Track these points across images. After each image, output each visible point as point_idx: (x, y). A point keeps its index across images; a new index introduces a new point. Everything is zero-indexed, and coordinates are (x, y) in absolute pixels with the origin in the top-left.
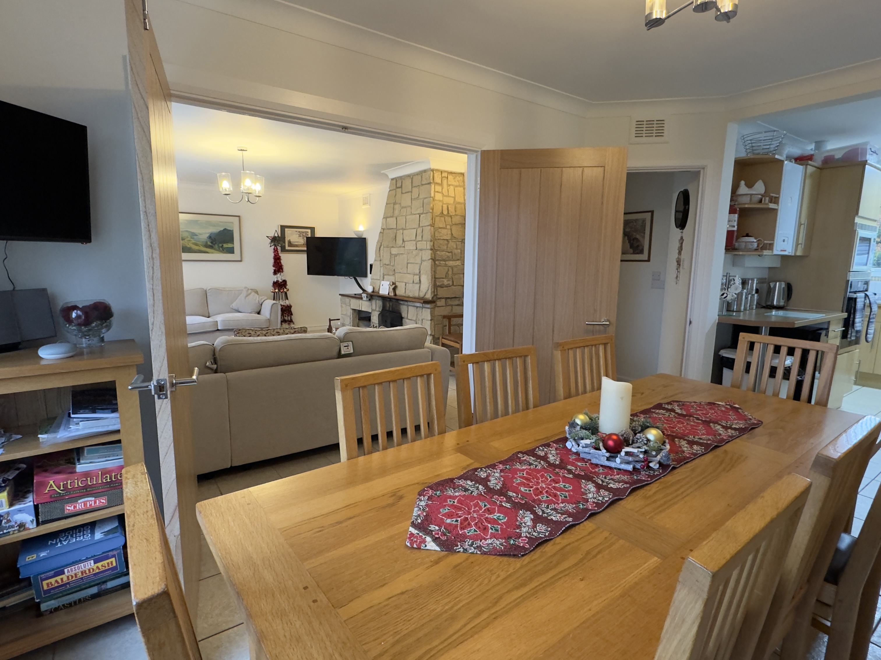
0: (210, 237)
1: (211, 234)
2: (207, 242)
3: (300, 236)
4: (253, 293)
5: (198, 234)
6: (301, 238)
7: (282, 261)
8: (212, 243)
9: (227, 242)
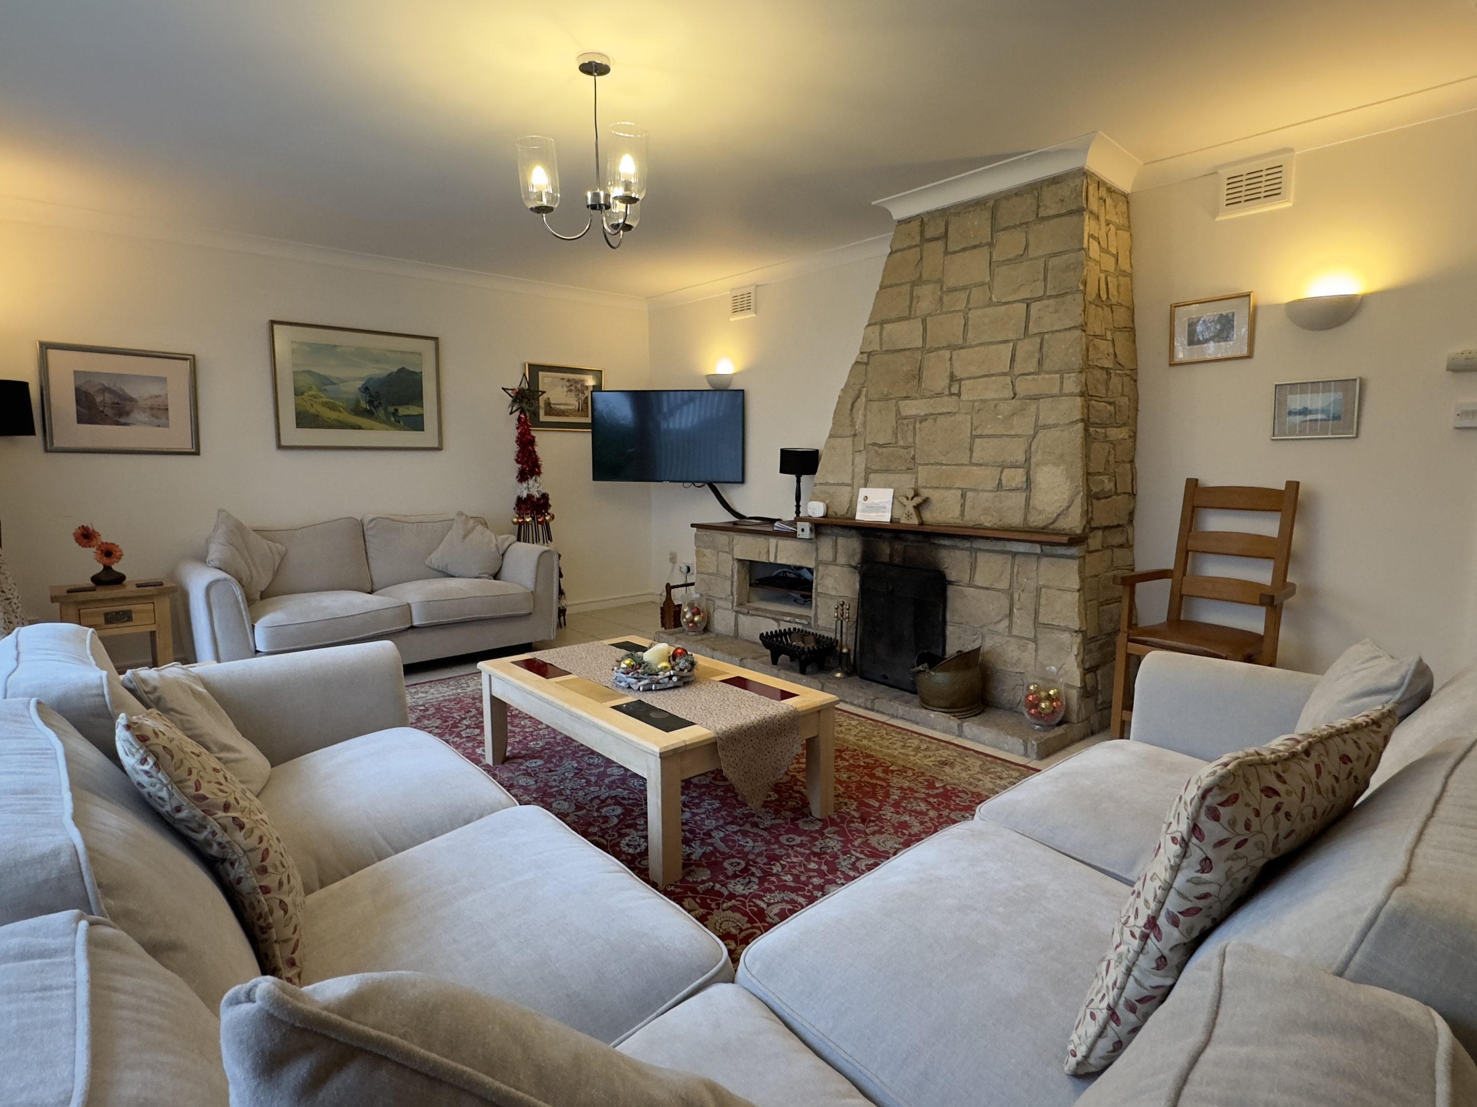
0: (366, 389)
1: (369, 380)
2: (358, 402)
3: (571, 391)
4: (480, 528)
5: (336, 381)
6: (573, 394)
7: (537, 449)
8: (370, 403)
9: (407, 402)
